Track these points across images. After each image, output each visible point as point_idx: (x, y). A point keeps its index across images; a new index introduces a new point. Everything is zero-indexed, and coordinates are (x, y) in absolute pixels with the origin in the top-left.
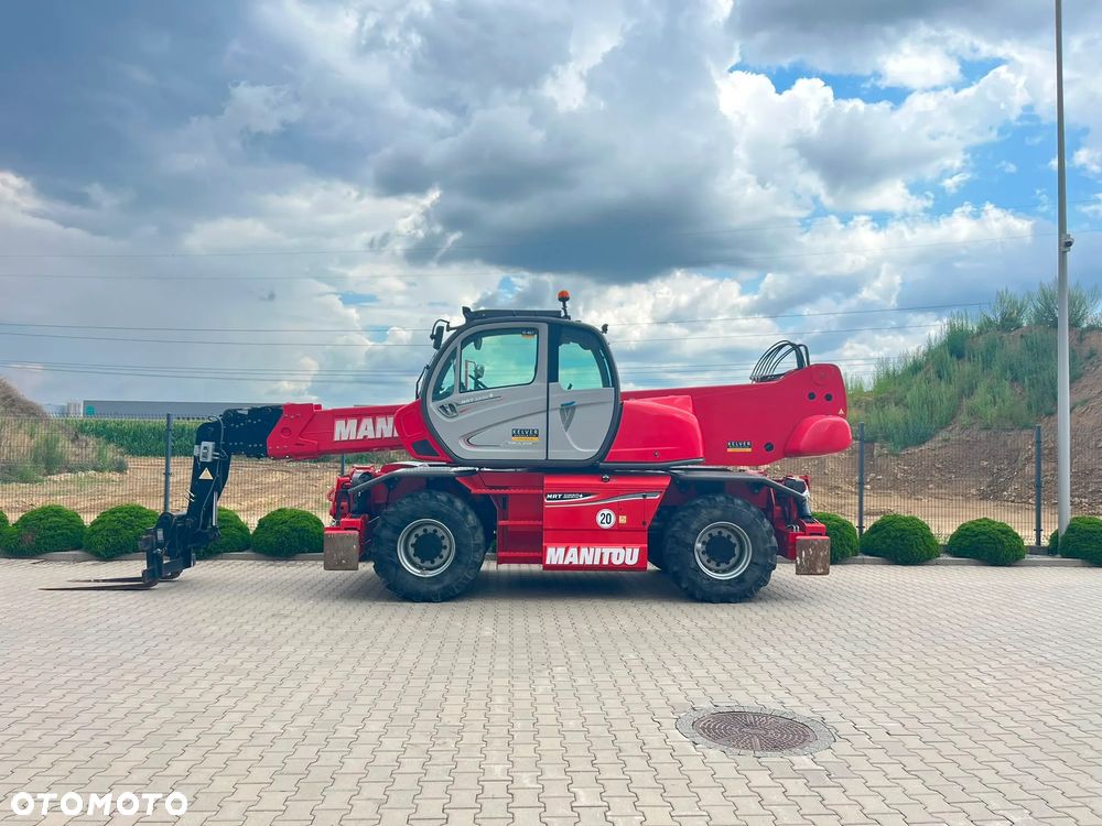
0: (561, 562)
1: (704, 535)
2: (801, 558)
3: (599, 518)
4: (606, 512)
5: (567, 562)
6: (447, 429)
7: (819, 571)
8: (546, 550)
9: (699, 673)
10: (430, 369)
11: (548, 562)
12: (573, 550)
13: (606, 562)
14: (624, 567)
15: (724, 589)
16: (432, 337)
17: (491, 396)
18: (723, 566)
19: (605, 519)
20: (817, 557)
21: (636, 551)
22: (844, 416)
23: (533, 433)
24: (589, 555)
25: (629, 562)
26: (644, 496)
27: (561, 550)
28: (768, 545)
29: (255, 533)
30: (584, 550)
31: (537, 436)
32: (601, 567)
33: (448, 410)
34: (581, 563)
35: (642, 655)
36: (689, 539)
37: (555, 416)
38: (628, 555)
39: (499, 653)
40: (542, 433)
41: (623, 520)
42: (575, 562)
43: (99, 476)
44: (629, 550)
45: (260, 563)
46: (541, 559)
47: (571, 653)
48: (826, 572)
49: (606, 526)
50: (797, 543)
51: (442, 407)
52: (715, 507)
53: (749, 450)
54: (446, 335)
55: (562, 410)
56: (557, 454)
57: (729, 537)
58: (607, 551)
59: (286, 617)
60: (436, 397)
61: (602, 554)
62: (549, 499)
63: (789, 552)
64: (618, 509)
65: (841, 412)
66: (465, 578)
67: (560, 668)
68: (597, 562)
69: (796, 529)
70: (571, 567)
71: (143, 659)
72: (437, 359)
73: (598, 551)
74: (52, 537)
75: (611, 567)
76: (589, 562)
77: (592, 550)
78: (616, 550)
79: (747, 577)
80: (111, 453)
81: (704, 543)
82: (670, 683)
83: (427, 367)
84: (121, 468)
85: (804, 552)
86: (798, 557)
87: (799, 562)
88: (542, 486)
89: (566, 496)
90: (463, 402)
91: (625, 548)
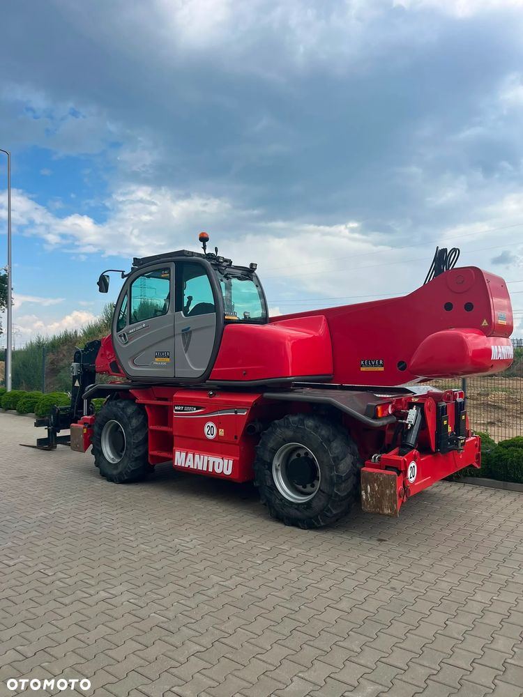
0: (183, 465)
1: (280, 455)
2: (366, 492)
3: (206, 430)
4: (210, 424)
5: (186, 466)
7: (386, 511)
8: (174, 453)
11: (176, 464)
12: (190, 456)
13: (210, 469)
14: (222, 476)
15: (293, 512)
17: (144, 325)
19: (211, 431)
20: (383, 494)
21: (231, 462)
23: (167, 355)
24: (200, 462)
25: (225, 472)
26: (236, 412)
27: (184, 454)
30: (197, 457)
31: (169, 357)
32: (207, 473)
33: (123, 338)
34: (195, 467)
37: (179, 339)
38: (225, 466)
40: (172, 354)
41: (222, 432)
42: (192, 466)
44: (226, 461)
48: (395, 514)
49: (210, 437)
50: (362, 475)
51: (120, 336)
52: (288, 427)
55: (183, 334)
56: (181, 373)
58: (212, 459)
61: (208, 461)
62: (176, 410)
64: (219, 422)
66: (129, 468)
68: (205, 469)
70: (189, 470)
73: (206, 458)
75: (213, 474)
76: (200, 468)
77: (202, 457)
78: (218, 460)
79: (314, 504)
85: (369, 487)
86: (363, 493)
87: (364, 497)
88: (172, 399)
89: (186, 409)
90: (130, 332)
91: (222, 459)
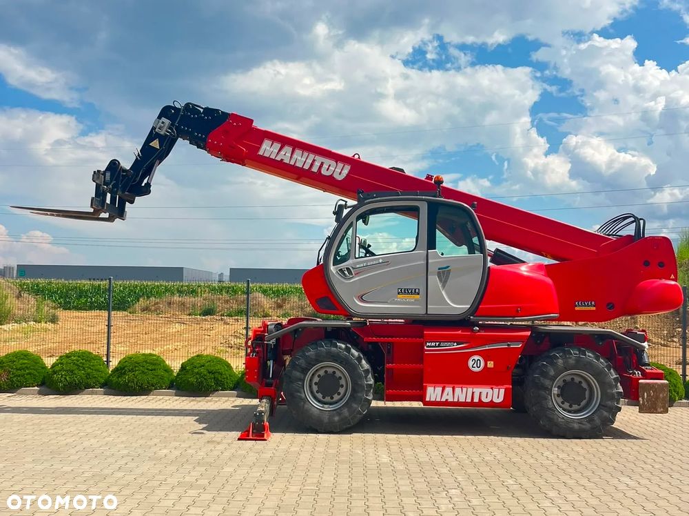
0: (438, 400)
1: (559, 381)
2: (643, 399)
3: (471, 363)
4: (476, 357)
5: (443, 400)
6: (345, 289)
7: (659, 410)
8: (426, 389)
9: (572, 497)
10: (331, 239)
11: (427, 399)
12: (449, 390)
13: (476, 400)
14: (492, 404)
16: (334, 213)
17: (381, 261)
18: (575, 407)
19: (476, 364)
20: (657, 398)
21: (502, 391)
22: (675, 280)
23: (416, 292)
24: (462, 394)
25: (496, 400)
26: (508, 345)
27: (439, 390)
28: (615, 391)
29: (178, 374)
30: (458, 390)
31: (418, 294)
32: (472, 404)
33: (346, 272)
34: (456, 400)
35: (519, 481)
36: (547, 382)
37: (433, 278)
38: (495, 395)
39: (399, 477)
40: (423, 291)
41: (491, 364)
42: (451, 400)
43: (38, 326)
44: (496, 391)
45: (184, 398)
46: (421, 398)
47: (460, 479)
48: (666, 411)
49: (476, 369)
50: (640, 386)
51: (341, 270)
53: (594, 308)
54: (346, 212)
55: (439, 273)
56: (434, 309)
57: (580, 382)
58: (477, 390)
59: (218, 443)
60: (336, 262)
61: (473, 393)
62: (428, 347)
63: (633, 394)
64: (487, 356)
65: (672, 277)
67: (454, 490)
68: (469, 400)
69: (638, 374)
70: (447, 403)
71: (120, 474)
72: (336, 231)
73: (470, 390)
74: (23, 376)
75: (481, 403)
76: (462, 400)
77: (465, 390)
78: (485, 390)
80: (47, 307)
81: (559, 387)
82: (549, 505)
83: (329, 238)
84: (54, 320)
85: (646, 394)
86: (640, 399)
87: (641, 402)
88: (422, 336)
89: (442, 345)
90: (358, 266)
91: (492, 388)
